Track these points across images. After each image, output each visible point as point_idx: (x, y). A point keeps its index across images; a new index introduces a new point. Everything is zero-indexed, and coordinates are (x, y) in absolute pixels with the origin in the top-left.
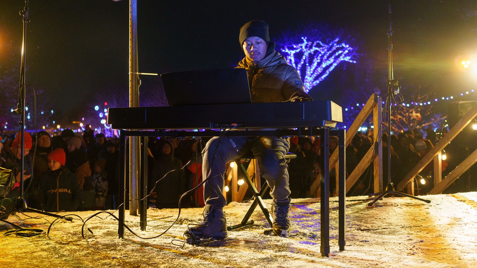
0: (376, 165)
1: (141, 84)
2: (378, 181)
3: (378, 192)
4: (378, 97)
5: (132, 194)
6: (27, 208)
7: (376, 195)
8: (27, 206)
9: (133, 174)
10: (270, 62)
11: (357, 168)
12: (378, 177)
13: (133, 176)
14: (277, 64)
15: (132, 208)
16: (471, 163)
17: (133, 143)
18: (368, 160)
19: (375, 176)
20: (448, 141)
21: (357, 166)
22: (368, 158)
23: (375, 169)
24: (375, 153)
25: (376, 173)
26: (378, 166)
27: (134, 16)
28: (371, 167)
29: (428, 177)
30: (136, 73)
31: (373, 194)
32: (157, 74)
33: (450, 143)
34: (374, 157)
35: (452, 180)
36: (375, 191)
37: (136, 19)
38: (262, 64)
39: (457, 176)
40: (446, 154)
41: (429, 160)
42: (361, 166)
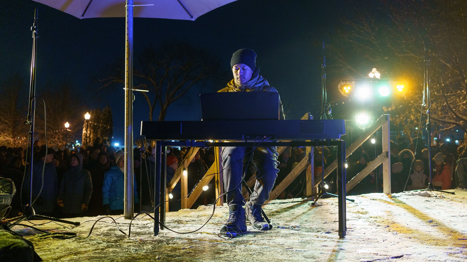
0: (309, 172)
1: (134, 99)
2: (311, 185)
3: (311, 194)
4: (311, 115)
5: (127, 200)
6: (36, 215)
7: (308, 197)
8: (36, 213)
9: (129, 181)
10: (256, 84)
11: (289, 175)
12: (311, 182)
13: (129, 183)
14: (262, 85)
15: (127, 212)
16: (371, 170)
17: (129, 152)
18: (302, 168)
19: (308, 182)
20: (350, 152)
21: (290, 173)
22: (301, 166)
23: (308, 175)
24: (309, 162)
25: (308, 179)
26: (310, 172)
27: (130, 38)
28: (303, 174)
29: (330, 182)
30: (131, 89)
31: (306, 197)
32: (148, 91)
33: (351, 154)
34: (307, 166)
35: (354, 185)
36: (308, 194)
37: (132, 41)
38: (249, 85)
39: (359, 181)
40: (347, 164)
41: (333, 168)
42: (294, 173)
